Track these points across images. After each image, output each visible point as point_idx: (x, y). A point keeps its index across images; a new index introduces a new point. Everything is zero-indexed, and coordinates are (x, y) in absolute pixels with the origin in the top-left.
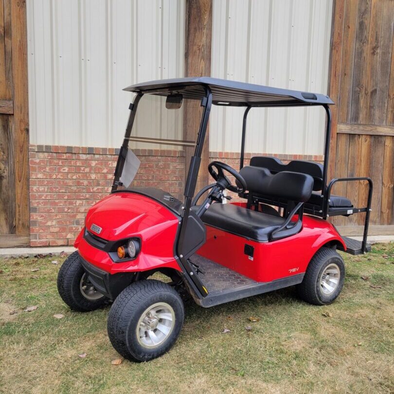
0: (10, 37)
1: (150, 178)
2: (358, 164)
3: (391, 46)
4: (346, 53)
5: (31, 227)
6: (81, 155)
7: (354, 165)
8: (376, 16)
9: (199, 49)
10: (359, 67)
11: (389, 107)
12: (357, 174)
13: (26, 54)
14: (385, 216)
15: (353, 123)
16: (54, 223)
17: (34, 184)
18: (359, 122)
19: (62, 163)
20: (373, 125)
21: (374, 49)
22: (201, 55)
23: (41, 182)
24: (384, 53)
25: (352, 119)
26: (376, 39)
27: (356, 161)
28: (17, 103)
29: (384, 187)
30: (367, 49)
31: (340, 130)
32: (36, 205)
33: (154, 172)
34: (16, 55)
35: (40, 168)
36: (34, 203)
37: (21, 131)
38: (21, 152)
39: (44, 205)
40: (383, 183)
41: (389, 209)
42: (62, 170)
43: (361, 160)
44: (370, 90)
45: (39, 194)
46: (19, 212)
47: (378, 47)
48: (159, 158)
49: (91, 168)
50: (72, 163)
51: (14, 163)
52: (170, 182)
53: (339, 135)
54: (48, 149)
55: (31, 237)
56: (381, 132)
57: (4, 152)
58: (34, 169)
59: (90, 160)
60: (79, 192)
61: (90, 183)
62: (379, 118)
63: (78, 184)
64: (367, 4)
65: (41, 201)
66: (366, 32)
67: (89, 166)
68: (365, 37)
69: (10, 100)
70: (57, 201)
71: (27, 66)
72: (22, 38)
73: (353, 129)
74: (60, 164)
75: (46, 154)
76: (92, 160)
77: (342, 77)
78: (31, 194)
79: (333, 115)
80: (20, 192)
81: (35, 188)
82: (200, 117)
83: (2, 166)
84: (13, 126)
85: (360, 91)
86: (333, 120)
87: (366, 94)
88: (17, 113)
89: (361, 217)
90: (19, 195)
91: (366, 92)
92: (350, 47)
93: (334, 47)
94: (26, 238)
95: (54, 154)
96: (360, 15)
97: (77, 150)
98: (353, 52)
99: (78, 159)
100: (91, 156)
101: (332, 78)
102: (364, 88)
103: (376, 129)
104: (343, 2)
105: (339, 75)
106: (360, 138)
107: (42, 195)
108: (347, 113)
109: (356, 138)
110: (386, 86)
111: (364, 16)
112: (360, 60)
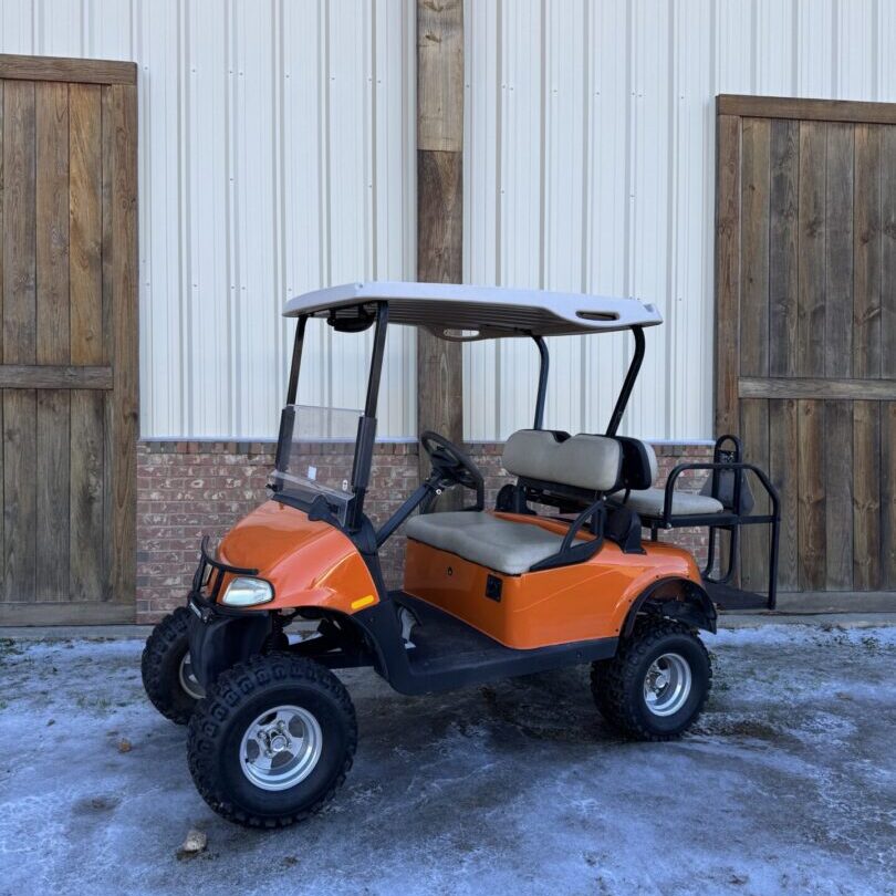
0: (110, 260)
2: (792, 462)
3: (850, 217)
4: (748, 237)
5: (138, 588)
6: (226, 457)
7: (783, 463)
8: (812, 161)
9: (439, 256)
10: (780, 263)
11: (856, 341)
12: (791, 481)
13: (136, 287)
14: (865, 570)
15: (776, 375)
16: (178, 580)
17: (145, 509)
18: (789, 375)
19: (194, 471)
20: (821, 379)
21: (812, 228)
23: (156, 507)
24: (835, 233)
25: (771, 369)
26: (815, 207)
27: (787, 454)
28: (117, 371)
29: (858, 508)
30: (795, 226)
31: (745, 391)
32: (147, 548)
34: (119, 288)
35: (156, 482)
36: (144, 545)
37: (125, 418)
38: (124, 453)
39: (161, 548)
40: (853, 500)
41: (872, 555)
42: (192, 485)
43: (798, 452)
44: (808, 308)
45: (153, 527)
46: (119, 560)
47: (820, 223)
49: (245, 480)
50: (212, 471)
51: (112, 473)
52: (392, 502)
53: (744, 401)
54: (169, 448)
55: (138, 606)
56: (840, 393)
57: (96, 456)
58: (145, 485)
59: (243, 465)
60: (223, 523)
61: (242, 507)
62: (835, 364)
63: (222, 508)
64: (790, 139)
65: (156, 541)
66: (790, 194)
67: (242, 475)
68: (791, 204)
69: (108, 365)
70: (183, 541)
71: (137, 306)
72: (129, 260)
73: (775, 389)
74: (190, 472)
75: (165, 456)
76: (246, 465)
77: (743, 286)
78: (138, 528)
79: (728, 363)
80: (120, 524)
81: (146, 516)
82: (444, 380)
83: (93, 480)
84: (112, 410)
85: (787, 311)
86: (727, 373)
87: (801, 316)
88: (119, 387)
89: (807, 571)
90: (120, 531)
91: (802, 313)
92: (758, 226)
93: (721, 229)
94: (129, 607)
95: (181, 457)
96: (776, 164)
97: (219, 447)
98: (764, 235)
99: (222, 464)
100: (244, 457)
101: (721, 290)
102: (796, 305)
103: (828, 387)
104: (737, 141)
105: (737, 283)
106: (792, 406)
107: (158, 531)
108: (761, 357)
109: (785, 407)
110: (847, 298)
111: (784, 165)
112: (783, 248)
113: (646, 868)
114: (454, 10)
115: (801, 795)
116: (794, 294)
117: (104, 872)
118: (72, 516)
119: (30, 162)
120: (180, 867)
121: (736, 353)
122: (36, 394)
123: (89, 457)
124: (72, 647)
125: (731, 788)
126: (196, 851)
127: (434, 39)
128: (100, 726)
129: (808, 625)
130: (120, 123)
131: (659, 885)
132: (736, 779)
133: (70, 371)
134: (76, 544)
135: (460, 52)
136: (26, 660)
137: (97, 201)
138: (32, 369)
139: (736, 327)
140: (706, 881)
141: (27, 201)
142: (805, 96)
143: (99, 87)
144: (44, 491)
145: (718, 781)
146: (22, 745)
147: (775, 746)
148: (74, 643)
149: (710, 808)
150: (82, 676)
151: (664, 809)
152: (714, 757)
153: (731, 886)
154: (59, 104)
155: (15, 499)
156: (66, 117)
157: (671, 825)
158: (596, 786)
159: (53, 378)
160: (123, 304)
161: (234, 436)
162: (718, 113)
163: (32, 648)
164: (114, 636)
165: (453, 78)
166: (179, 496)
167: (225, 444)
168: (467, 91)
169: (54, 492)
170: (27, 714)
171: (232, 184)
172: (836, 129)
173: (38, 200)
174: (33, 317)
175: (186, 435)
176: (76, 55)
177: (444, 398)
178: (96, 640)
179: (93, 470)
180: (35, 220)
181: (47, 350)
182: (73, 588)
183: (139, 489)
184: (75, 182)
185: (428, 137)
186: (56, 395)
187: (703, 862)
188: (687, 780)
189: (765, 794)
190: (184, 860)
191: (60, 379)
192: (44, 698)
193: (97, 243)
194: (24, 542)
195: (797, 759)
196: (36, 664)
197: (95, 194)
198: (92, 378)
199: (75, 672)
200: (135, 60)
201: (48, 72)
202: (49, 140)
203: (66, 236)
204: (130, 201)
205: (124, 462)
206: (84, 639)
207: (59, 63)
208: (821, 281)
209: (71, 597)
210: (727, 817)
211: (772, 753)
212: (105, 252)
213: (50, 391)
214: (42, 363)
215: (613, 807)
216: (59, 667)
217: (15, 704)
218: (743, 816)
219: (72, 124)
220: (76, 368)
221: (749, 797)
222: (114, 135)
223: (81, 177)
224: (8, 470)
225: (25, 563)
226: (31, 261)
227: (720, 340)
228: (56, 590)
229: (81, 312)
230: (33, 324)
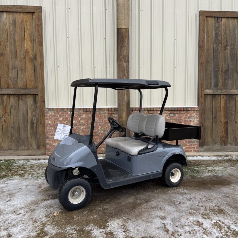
0: (36, 60)
1: (101, 122)
2: (219, 111)
3: (236, 44)
4: (208, 50)
5: (46, 146)
6: (68, 112)
7: (216, 112)
8: (225, 29)
9: (123, 57)
10: (216, 58)
11: (237, 78)
12: (218, 117)
13: (43, 67)
15: (215, 88)
16: (56, 144)
17: (47, 126)
19: (59, 116)
20: (227, 89)
21: (225, 48)
22: (124, 60)
23: (50, 125)
24: (232, 49)
25: (214, 86)
26: (226, 42)
27: (217, 109)
28: (39, 89)
29: (237, 124)
30: (221, 47)
31: (206, 93)
32: (48, 136)
33: (103, 119)
34: (39, 68)
35: (50, 118)
36: (47, 135)
37: (42, 102)
38: (41, 111)
40: (235, 121)
42: (59, 119)
43: (221, 109)
44: (224, 70)
45: (49, 130)
46: (41, 139)
47: (228, 46)
48: (105, 112)
50: (64, 116)
51: (39, 116)
53: (206, 95)
54: (53, 110)
55: (46, 150)
56: (232, 93)
57: (34, 112)
62: (231, 85)
64: (219, 23)
65: (50, 134)
66: (219, 38)
68: (220, 41)
69: (36, 88)
71: (44, 73)
72: (41, 60)
73: (214, 92)
75: (52, 112)
77: (206, 64)
78: (46, 130)
79: (202, 85)
80: (41, 129)
81: (48, 128)
83: (34, 118)
84: (38, 100)
85: (218, 70)
86: (201, 87)
88: (39, 94)
89: (222, 141)
90: (41, 131)
91: (222, 71)
92: (210, 47)
93: (200, 48)
94: (44, 151)
95: (56, 112)
96: (215, 30)
98: (212, 50)
99: (67, 114)
101: (200, 65)
102: (220, 69)
103: (229, 91)
104: (204, 24)
105: (204, 63)
106: (219, 96)
107: (51, 131)
108: (211, 83)
109: (217, 97)
110: (235, 67)
111: (218, 30)
112: (217, 53)
116: (220, 66)
118: (29, 128)
119: (15, 34)
121: (204, 82)
122: (18, 96)
123: (32, 112)
124: (29, 162)
128: (37, 182)
130: (38, 23)
134: (30, 134)
136: (18, 165)
137: (32, 44)
138: (17, 89)
139: (204, 75)
141: (14, 45)
142: (224, 11)
143: (32, 13)
144: (21, 121)
148: (30, 160)
154: (22, 18)
155: (14, 123)
156: (23, 21)
159: (23, 92)
160: (40, 72)
162: (200, 16)
163: (20, 162)
164: (40, 159)
165: (126, 8)
166: (56, 122)
167: (67, 109)
168: (130, 12)
169: (24, 121)
171: (67, 39)
172: (232, 20)
173: (17, 44)
174: (17, 75)
176: (25, 5)
177: (125, 96)
178: (36, 160)
179: (34, 115)
180: (16, 50)
181: (20, 85)
183: (46, 120)
184: (26, 39)
185: (120, 25)
191: (24, 92)
192: (22, 175)
193: (32, 56)
194: (16, 134)
197: (32, 42)
198: (33, 91)
199: (31, 168)
200: (41, 6)
201: (18, 9)
202: (19, 28)
203: (24, 54)
204: (41, 43)
205: (41, 113)
206: (33, 159)
207: (21, 7)
208: (227, 62)
209: (29, 148)
212: (35, 58)
213: (22, 95)
214: (19, 88)
217: (15, 177)
219: (25, 24)
220: (28, 89)
222: (36, 26)
223: (28, 37)
224: (12, 116)
225: (17, 139)
226: (16, 61)
227: (200, 79)
228: (25, 147)
229: (29, 74)
230: (17, 77)
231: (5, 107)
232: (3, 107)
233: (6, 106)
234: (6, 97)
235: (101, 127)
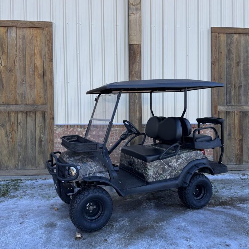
0: (46, 76)
1: (112, 139)
2: (233, 128)
4: (220, 66)
6: (78, 129)
7: (231, 129)
8: (238, 45)
9: (135, 73)
10: (229, 74)
12: (233, 134)
13: (53, 83)
15: (229, 105)
18: (232, 104)
19: (69, 133)
20: (241, 105)
21: (238, 63)
23: (59, 143)
24: (244, 65)
25: (227, 103)
26: (239, 57)
27: (232, 126)
28: (48, 106)
30: (233, 63)
31: (220, 109)
33: (114, 136)
34: (48, 83)
35: (59, 136)
37: (51, 119)
38: (50, 128)
43: (235, 126)
44: (237, 86)
45: (59, 148)
46: (49, 157)
47: (240, 62)
48: (116, 129)
49: (83, 135)
50: (74, 133)
51: (47, 134)
53: (220, 112)
54: (63, 127)
56: (246, 109)
57: (43, 129)
58: (56, 137)
62: (245, 101)
64: (232, 39)
66: (232, 55)
68: (232, 57)
69: (46, 104)
71: (53, 89)
72: (51, 76)
73: (228, 108)
75: (62, 129)
76: (83, 131)
77: (219, 80)
78: (54, 148)
79: (215, 101)
80: (49, 148)
81: (57, 145)
82: (137, 107)
83: (42, 136)
84: (47, 117)
85: (231, 87)
86: (215, 104)
87: (235, 88)
88: (49, 110)
89: (238, 159)
90: (49, 149)
91: (235, 87)
92: (223, 63)
93: (213, 64)
95: (66, 129)
96: (228, 46)
97: (76, 127)
98: (225, 66)
99: (77, 131)
100: (83, 129)
102: (234, 85)
103: (243, 108)
104: (217, 40)
105: (217, 79)
106: (233, 113)
108: (224, 99)
109: (231, 113)
110: (248, 83)
111: (230, 46)
112: (230, 69)
113: (202, 242)
114: (138, 6)
115: (242, 222)
116: (233, 82)
117: (56, 243)
118: (37, 145)
119: (24, 49)
120: (76, 242)
121: (217, 98)
122: (26, 113)
123: (41, 129)
124: (38, 181)
125: (223, 220)
126: (79, 237)
127: (133, 14)
128: (49, 203)
129: (239, 174)
130: (48, 38)
131: (207, 247)
132: (224, 217)
133: (36, 106)
134: (38, 153)
135: (140, 17)
136: (26, 185)
137: (42, 60)
138: (25, 106)
139: (217, 91)
140: (219, 246)
141: (23, 60)
142: (235, 27)
143: (42, 29)
144: (29, 139)
145: (219, 218)
146: (28, 209)
147: (233, 208)
148: (38, 180)
149: (217, 225)
150: (41, 189)
151: (205, 226)
152: (217, 211)
153: (226, 247)
154: (31, 34)
155: (21, 141)
156: (33, 37)
157: (208, 230)
158: (185, 219)
159: (31, 108)
160: (49, 88)
161: (80, 123)
162: (212, 32)
163: (27, 181)
164: (49, 178)
165: (138, 24)
167: (78, 126)
168: (142, 27)
169: (32, 139)
170: (29, 200)
171: (78, 54)
172: (244, 36)
173: (26, 60)
174: (25, 91)
175: (67, 123)
176: (36, 20)
177: (137, 112)
178: (44, 179)
179: (42, 133)
180: (25, 65)
181: (29, 101)
182: (37, 165)
184: (36, 55)
185: (132, 41)
186: (32, 113)
187: (217, 240)
188: (210, 217)
189: (232, 221)
190: (77, 240)
191: (33, 108)
192: (32, 196)
193: (42, 71)
194: (24, 153)
195: (240, 211)
196: (29, 186)
197: (41, 58)
198: (42, 108)
199: (40, 188)
200: (52, 21)
201: (28, 25)
202: (29, 43)
203: (34, 70)
204: (51, 60)
205: (50, 131)
206: (41, 179)
207: (31, 22)
208: (241, 78)
209: (36, 167)
210: (223, 228)
211: (233, 210)
212: (44, 74)
213: (30, 112)
214: (28, 104)
215: (191, 225)
216: (35, 187)
217: (25, 197)
218: (227, 227)
219: (35, 39)
221: (228, 222)
222: (46, 42)
223: (38, 53)
224: (19, 133)
225: (24, 158)
226: (24, 77)
227: (213, 95)
228: (32, 166)
229: (38, 90)
230: (25, 93)
231: (13, 124)
232: (10, 124)
233: (13, 122)
234: (13, 114)
235: (112, 145)
